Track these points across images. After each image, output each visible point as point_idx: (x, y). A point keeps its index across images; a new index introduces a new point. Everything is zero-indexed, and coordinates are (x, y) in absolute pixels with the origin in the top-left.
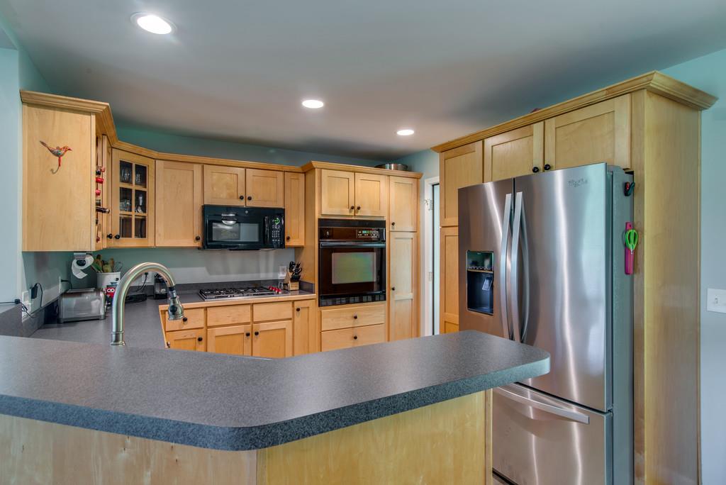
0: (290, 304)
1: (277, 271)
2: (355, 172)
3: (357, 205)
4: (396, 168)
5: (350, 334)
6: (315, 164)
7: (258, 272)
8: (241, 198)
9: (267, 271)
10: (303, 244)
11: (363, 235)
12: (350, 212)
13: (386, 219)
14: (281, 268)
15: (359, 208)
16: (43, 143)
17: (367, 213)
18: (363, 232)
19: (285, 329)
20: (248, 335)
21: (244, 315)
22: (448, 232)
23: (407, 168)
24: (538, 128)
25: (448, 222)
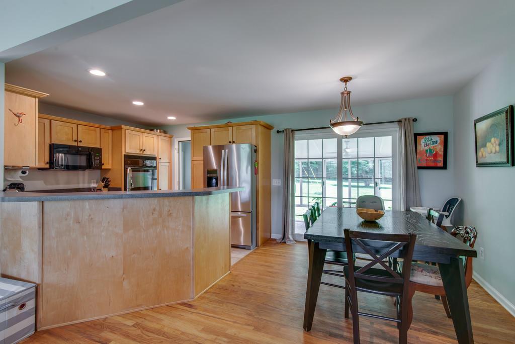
1: (90, 183)
2: (142, 133)
4: (160, 132)
6: (123, 127)
7: (78, 183)
8: (76, 141)
9: (84, 183)
10: (110, 167)
12: (140, 152)
13: (156, 156)
14: (92, 181)
15: (144, 150)
16: (10, 110)
17: (148, 153)
22: (195, 162)
23: (165, 132)
24: (230, 128)
25: (195, 158)
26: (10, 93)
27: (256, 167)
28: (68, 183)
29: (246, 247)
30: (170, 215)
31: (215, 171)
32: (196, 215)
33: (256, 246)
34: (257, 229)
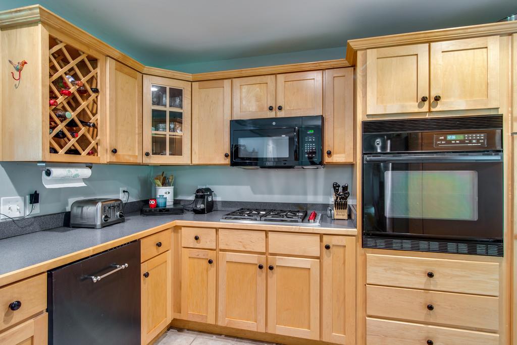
0: (318, 238)
2: (429, 42)
3: (434, 94)
5: (422, 299)
6: (353, 44)
7: (305, 193)
8: (271, 108)
9: (316, 193)
10: (351, 161)
11: (449, 142)
12: (420, 106)
13: (503, 111)
15: (437, 99)
16: (10, 61)
17: (456, 105)
18: (449, 137)
19: (309, 269)
20: (261, 267)
21: (257, 242)
26: (9, 31)
28: (287, 192)
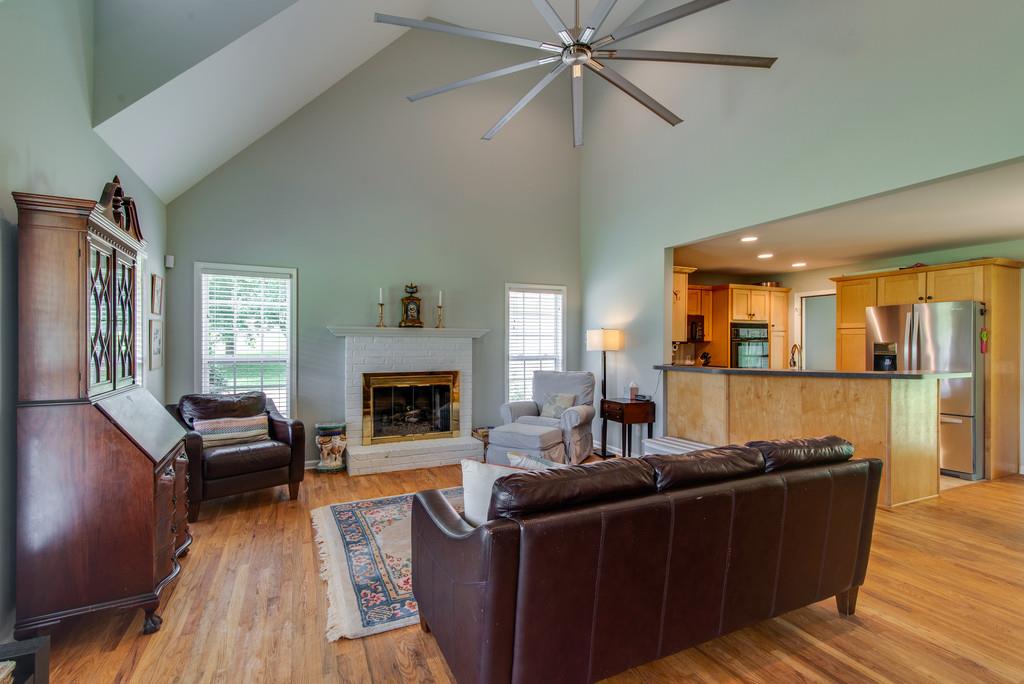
1: (685, 359)
2: (751, 290)
4: (771, 285)
6: (729, 285)
10: (714, 340)
13: (768, 322)
15: (753, 315)
17: (758, 318)
22: (843, 332)
23: (778, 285)
24: (922, 276)
25: (844, 325)
27: (985, 339)
29: (961, 475)
30: (857, 400)
31: (884, 347)
32: (893, 402)
33: (984, 478)
34: (985, 449)
